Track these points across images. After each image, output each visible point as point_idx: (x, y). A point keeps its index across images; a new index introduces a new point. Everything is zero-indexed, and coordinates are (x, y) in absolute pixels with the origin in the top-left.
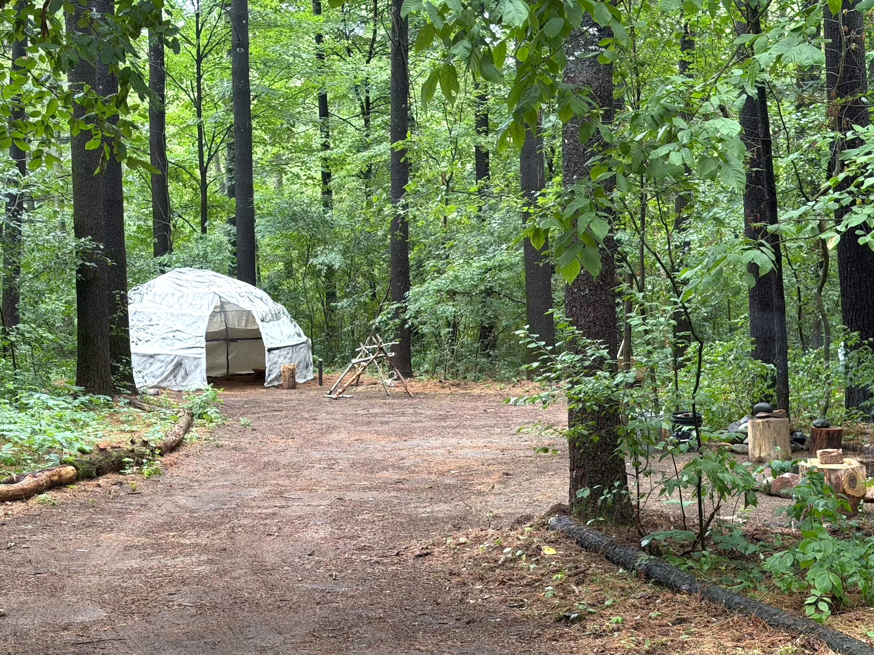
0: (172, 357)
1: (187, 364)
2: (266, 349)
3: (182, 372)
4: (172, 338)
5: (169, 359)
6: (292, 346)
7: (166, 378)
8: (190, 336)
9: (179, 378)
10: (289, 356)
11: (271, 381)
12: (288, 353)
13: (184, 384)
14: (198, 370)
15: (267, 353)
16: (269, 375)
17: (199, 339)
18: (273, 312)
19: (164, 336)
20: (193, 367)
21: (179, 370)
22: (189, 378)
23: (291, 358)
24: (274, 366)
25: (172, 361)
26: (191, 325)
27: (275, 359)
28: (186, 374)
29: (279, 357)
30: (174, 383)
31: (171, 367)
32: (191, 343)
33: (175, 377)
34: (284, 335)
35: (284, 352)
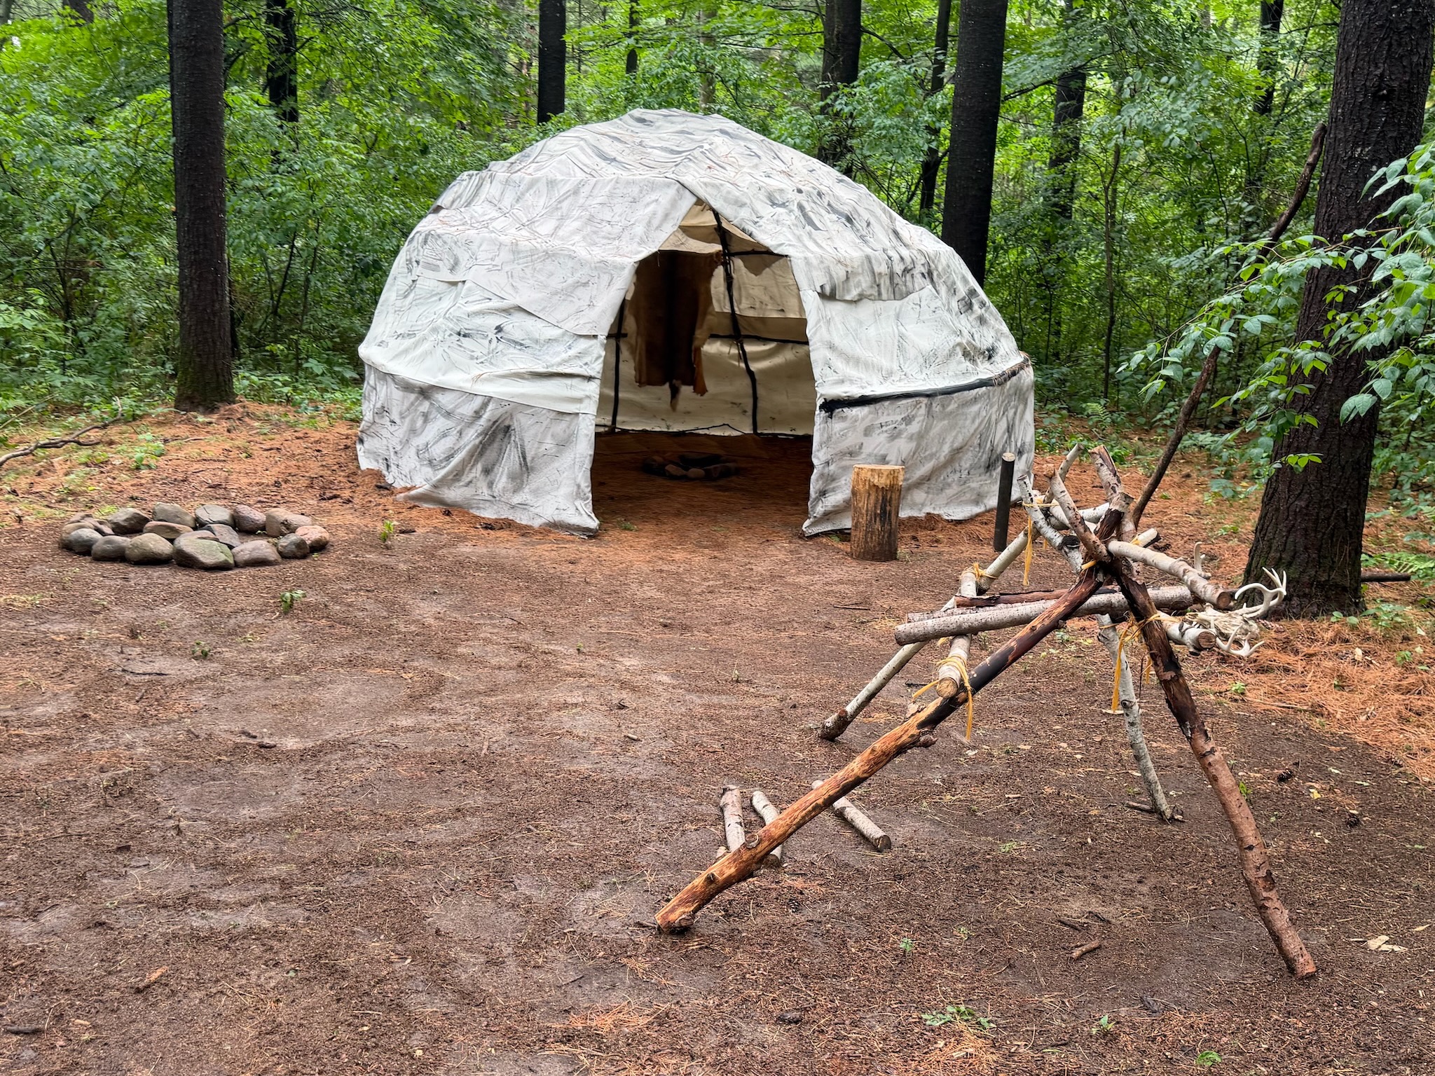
0: (477, 403)
1: (528, 430)
2: (820, 402)
3: (510, 460)
4: (492, 335)
5: (468, 409)
6: (930, 395)
7: (457, 475)
8: (555, 332)
9: (502, 481)
10: (914, 427)
11: (827, 516)
12: (908, 420)
13: (516, 499)
14: (567, 458)
15: (820, 416)
16: (823, 493)
17: (583, 344)
18: (882, 268)
19: (465, 325)
20: (549, 444)
21: (501, 452)
22: (536, 480)
23: (920, 436)
24: (847, 462)
25: (478, 415)
26: (567, 293)
27: (851, 441)
28: (526, 468)
29: (868, 432)
30: (485, 492)
31: (472, 437)
32: (553, 360)
33: (487, 471)
34: (912, 353)
35: (890, 415)
